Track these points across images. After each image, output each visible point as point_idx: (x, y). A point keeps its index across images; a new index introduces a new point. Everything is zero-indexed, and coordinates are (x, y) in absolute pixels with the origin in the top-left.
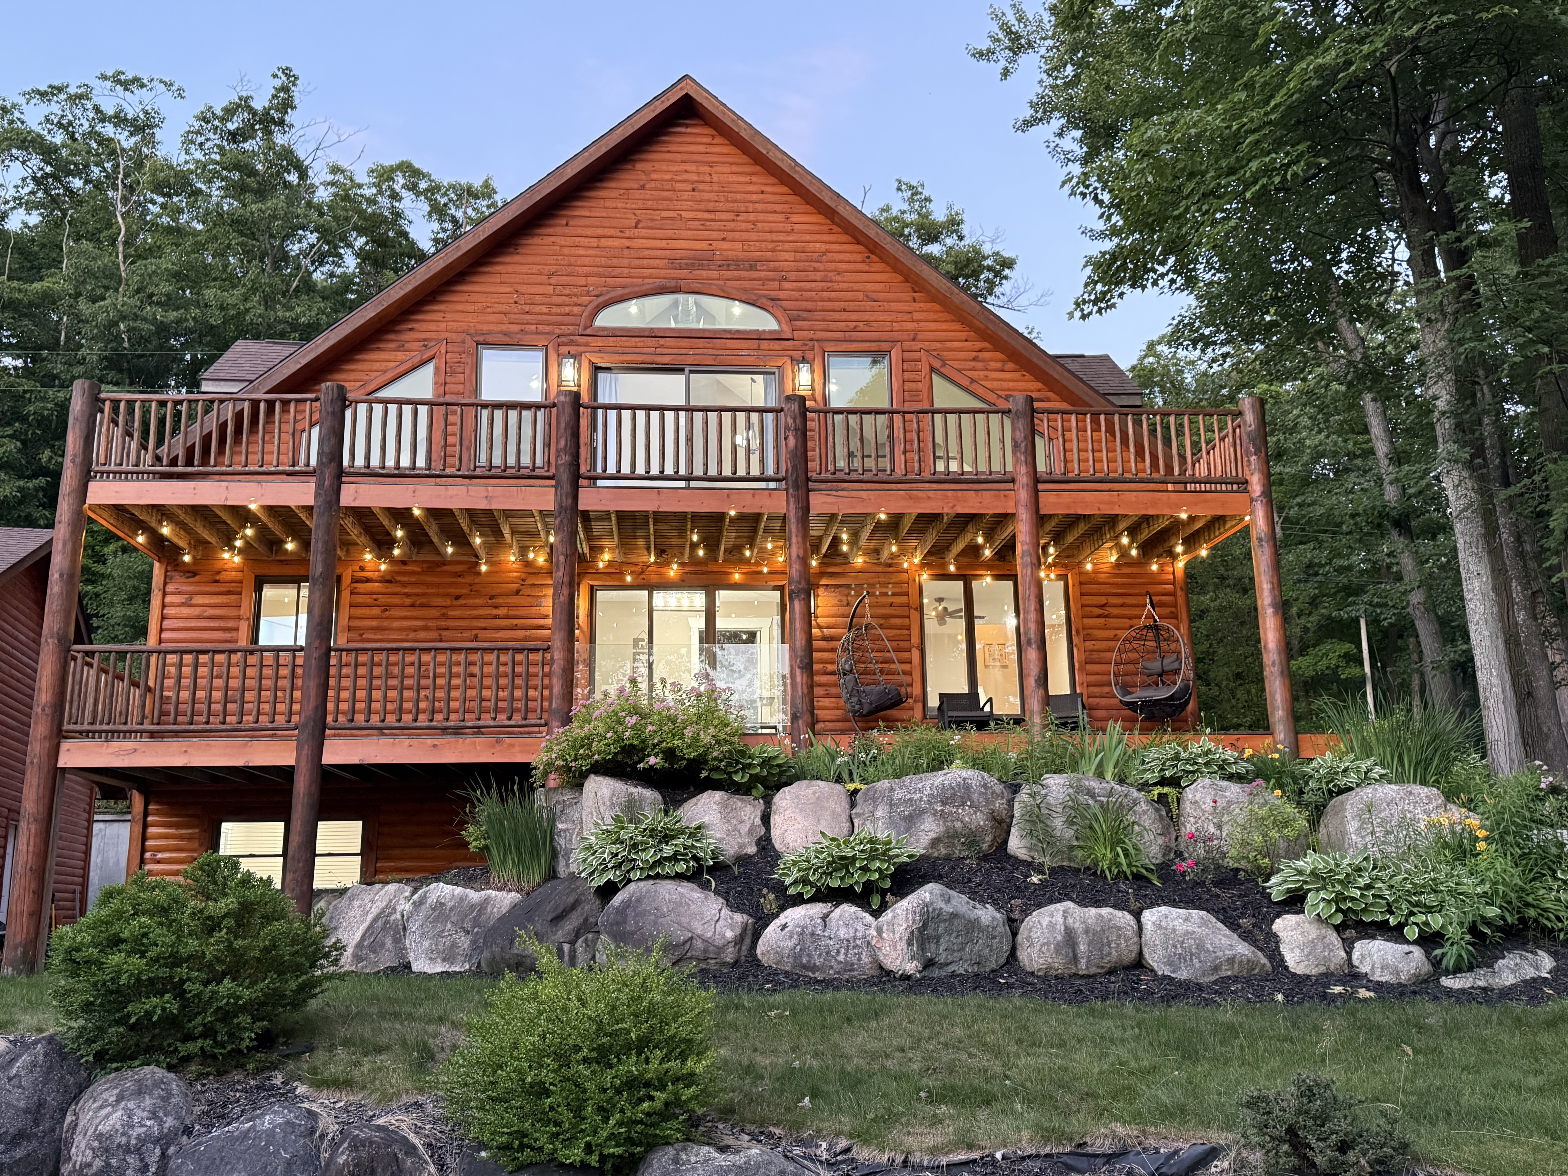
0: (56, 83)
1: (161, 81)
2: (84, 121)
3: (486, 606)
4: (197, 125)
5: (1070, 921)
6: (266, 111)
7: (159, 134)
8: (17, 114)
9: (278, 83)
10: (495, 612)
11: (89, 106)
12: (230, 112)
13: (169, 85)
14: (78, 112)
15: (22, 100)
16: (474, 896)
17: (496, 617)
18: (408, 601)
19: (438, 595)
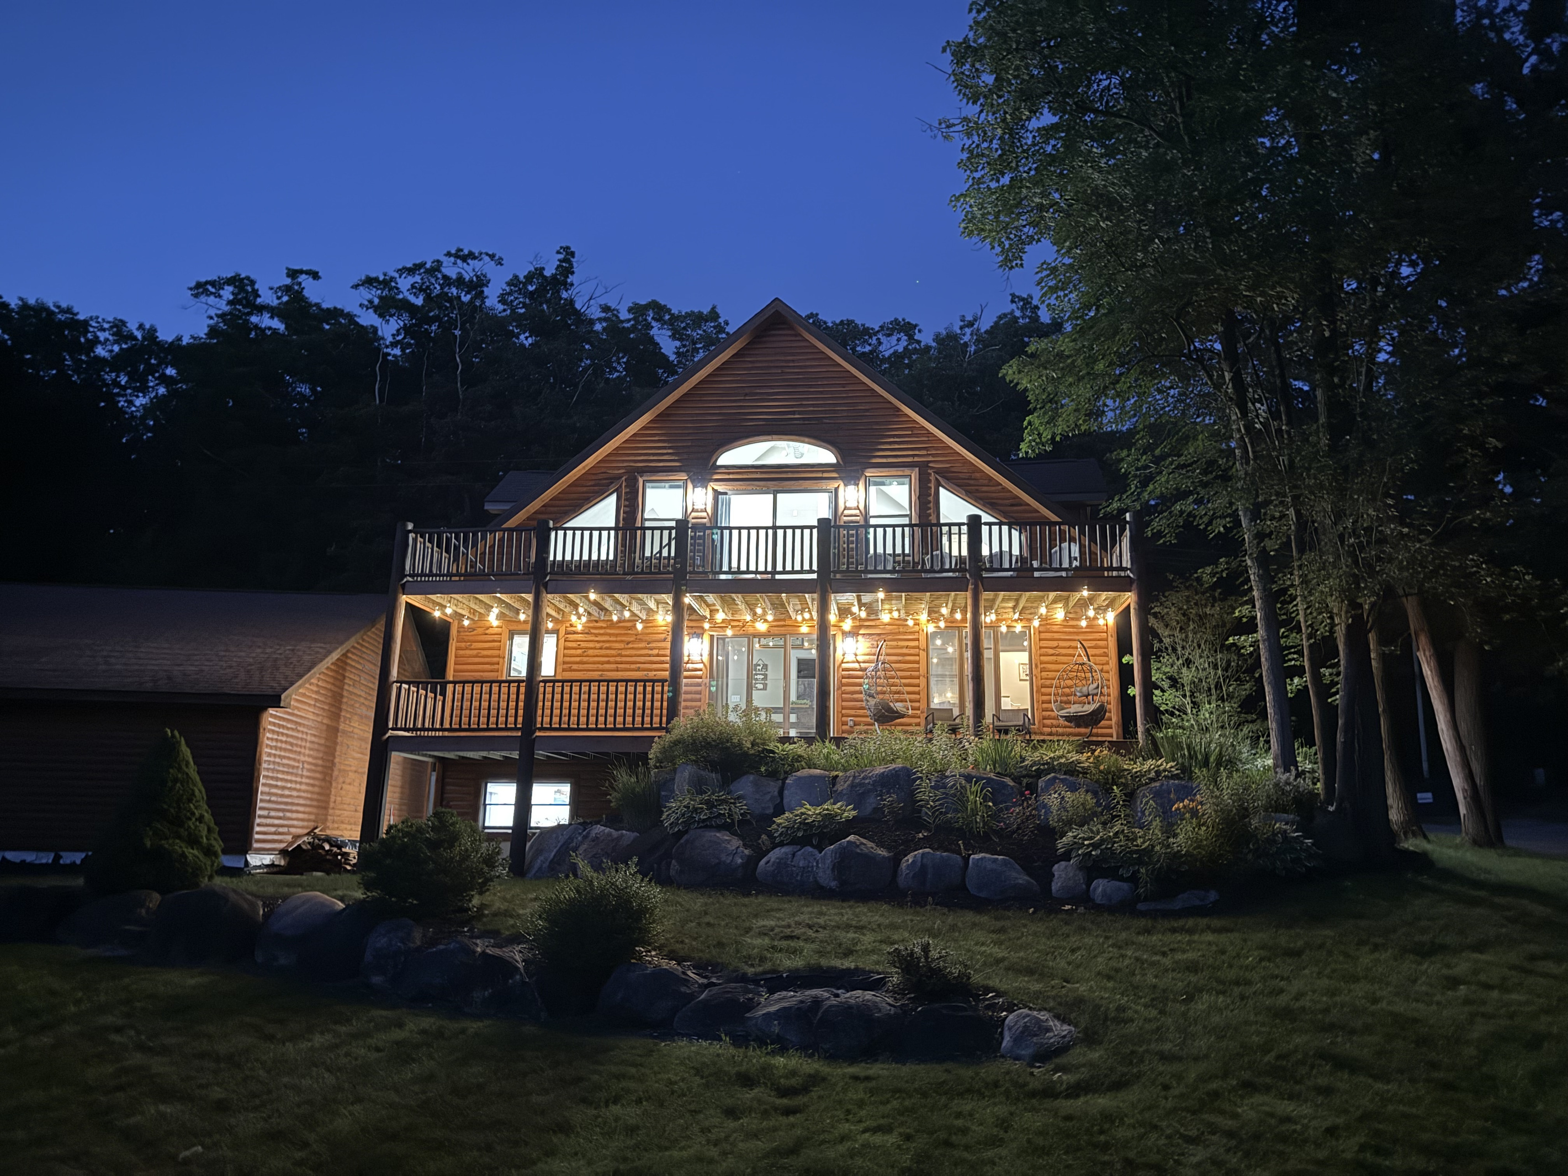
0: (418, 262)
1: (487, 254)
2: (436, 286)
3: (645, 648)
4: (508, 289)
5: (925, 860)
6: (554, 276)
7: (486, 291)
8: (393, 284)
9: (561, 256)
10: (651, 652)
11: (440, 276)
12: (529, 278)
13: (492, 257)
14: (433, 280)
15: (397, 275)
16: (615, 834)
17: (650, 656)
18: (598, 645)
19: (616, 641)
